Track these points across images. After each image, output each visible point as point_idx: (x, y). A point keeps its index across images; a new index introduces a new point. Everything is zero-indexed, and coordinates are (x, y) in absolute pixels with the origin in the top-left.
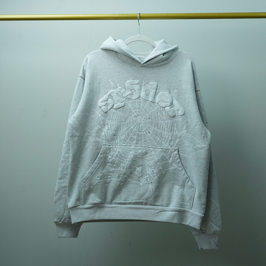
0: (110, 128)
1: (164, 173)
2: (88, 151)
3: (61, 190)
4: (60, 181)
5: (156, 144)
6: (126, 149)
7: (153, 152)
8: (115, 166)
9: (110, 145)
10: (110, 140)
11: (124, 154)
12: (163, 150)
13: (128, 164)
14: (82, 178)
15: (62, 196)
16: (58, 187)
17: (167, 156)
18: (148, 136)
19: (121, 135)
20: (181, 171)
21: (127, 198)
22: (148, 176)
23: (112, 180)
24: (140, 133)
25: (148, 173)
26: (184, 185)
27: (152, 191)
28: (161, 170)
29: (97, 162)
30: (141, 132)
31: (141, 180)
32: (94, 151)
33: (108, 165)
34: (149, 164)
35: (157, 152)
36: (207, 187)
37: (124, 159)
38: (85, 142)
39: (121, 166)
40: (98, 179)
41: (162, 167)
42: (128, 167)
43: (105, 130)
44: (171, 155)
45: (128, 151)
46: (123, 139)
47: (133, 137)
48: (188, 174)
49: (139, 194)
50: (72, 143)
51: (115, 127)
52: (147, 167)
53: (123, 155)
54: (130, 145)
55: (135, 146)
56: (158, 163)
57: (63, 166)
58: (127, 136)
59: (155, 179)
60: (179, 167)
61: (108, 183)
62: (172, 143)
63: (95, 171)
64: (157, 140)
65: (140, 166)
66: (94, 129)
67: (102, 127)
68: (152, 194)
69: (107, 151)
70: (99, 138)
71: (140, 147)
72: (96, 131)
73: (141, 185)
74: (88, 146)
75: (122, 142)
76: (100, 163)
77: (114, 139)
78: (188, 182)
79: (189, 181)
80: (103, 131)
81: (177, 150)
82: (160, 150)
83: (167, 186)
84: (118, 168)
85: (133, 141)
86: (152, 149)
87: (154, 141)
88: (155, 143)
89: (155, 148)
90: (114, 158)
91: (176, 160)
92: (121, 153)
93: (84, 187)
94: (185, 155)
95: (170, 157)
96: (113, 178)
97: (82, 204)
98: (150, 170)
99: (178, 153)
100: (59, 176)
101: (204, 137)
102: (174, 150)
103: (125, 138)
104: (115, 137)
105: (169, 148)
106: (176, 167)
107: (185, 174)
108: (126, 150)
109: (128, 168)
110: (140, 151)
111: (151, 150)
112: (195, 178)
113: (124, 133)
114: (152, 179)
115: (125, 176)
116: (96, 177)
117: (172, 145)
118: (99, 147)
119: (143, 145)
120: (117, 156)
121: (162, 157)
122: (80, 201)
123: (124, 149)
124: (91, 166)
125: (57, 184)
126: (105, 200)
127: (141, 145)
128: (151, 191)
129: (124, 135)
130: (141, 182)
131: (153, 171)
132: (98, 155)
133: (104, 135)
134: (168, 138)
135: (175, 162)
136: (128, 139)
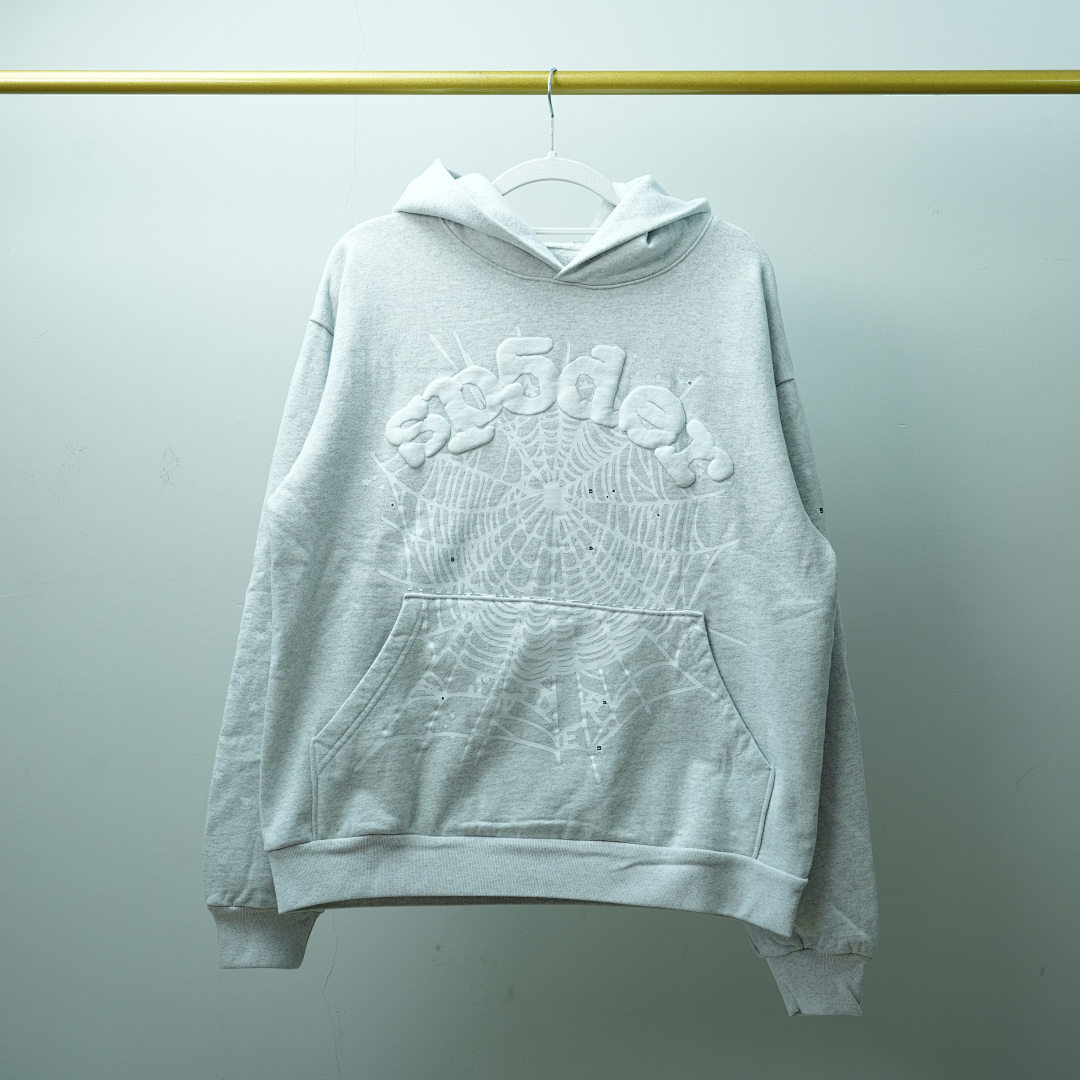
0: (432, 530)
1: (648, 710)
2: (346, 621)
3: (237, 780)
4: (233, 741)
5: (617, 593)
6: (498, 612)
7: (606, 628)
8: (451, 683)
9: (434, 599)
10: (432, 578)
11: (488, 634)
12: (646, 617)
13: (504, 674)
14: (319, 729)
15: (241, 804)
16: (223, 765)
17: (660, 641)
18: (587, 563)
19: (479, 558)
20: (718, 701)
21: (498, 812)
22: (584, 720)
23: (440, 738)
24: (555, 551)
25: (583, 710)
26: (729, 761)
27: (599, 781)
28: (639, 698)
29: (383, 665)
30: (558, 546)
31: (557, 738)
32: (370, 620)
33: (427, 680)
34: (590, 675)
35: (622, 626)
36: (820, 769)
37: (491, 655)
38: (334, 586)
39: (478, 680)
40: (385, 733)
41: (640, 688)
42: (505, 685)
43: (412, 538)
44: (677, 637)
45: (503, 624)
46: (486, 574)
47: (526, 565)
48: (744, 715)
49: (549, 794)
50: (282, 589)
51: (454, 526)
52: (580, 686)
53: (485, 639)
54: (512, 597)
55: (535, 602)
56: (627, 672)
57: (244, 681)
58: (502, 563)
59: (611, 734)
60: (708, 686)
61: (426, 749)
62: (682, 591)
63: (373, 700)
64: (621, 580)
65: (551, 683)
66: (370, 534)
67: (402, 527)
68: (598, 795)
69: (420, 620)
70: (389, 570)
71: (552, 607)
72: (377, 540)
73: (559, 760)
74: (346, 600)
75: (482, 584)
76: (393, 671)
77: (451, 572)
78: (745, 746)
79: (748, 741)
80: (405, 540)
81: (702, 619)
82: (635, 617)
83: (660, 761)
84: (466, 691)
85: (525, 583)
86: (600, 614)
87: (608, 583)
88: (612, 589)
89: (614, 611)
90: (448, 649)
91: (699, 660)
92: (479, 632)
93: (328, 767)
94: (732, 639)
95: (675, 647)
96: (443, 730)
97: (320, 833)
98: (594, 700)
99: (707, 630)
100: (226, 722)
101: (808, 567)
102: (688, 619)
103: (493, 568)
104: (454, 565)
105: (671, 609)
106: (699, 685)
107: (733, 715)
108: (498, 617)
109: (506, 690)
110: (553, 622)
111: (597, 619)
112: (771, 733)
113: (489, 549)
114: (603, 735)
115: (493, 722)
116: (377, 726)
117: (681, 599)
118: (390, 608)
119: (564, 599)
120: (462, 641)
121: (643, 646)
122: (314, 823)
123: (490, 616)
124: (357, 681)
125: (218, 755)
126: (413, 818)
127: (556, 598)
128: (597, 783)
129: (492, 557)
130: (557, 745)
131: (605, 703)
132: (384, 638)
133: (408, 559)
134: (667, 569)
135: (694, 667)
136: (507, 575)
